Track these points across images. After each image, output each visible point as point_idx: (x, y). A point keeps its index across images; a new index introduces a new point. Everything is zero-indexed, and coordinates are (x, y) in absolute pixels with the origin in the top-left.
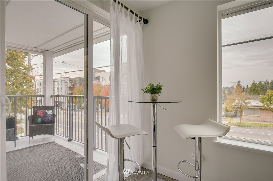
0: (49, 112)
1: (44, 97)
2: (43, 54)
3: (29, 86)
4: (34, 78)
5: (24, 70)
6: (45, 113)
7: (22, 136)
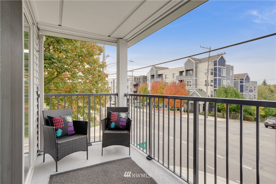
0: (123, 115)
1: (117, 96)
2: (116, 43)
3: (103, 83)
4: (107, 76)
5: (99, 67)
6: (119, 115)
7: (95, 141)
